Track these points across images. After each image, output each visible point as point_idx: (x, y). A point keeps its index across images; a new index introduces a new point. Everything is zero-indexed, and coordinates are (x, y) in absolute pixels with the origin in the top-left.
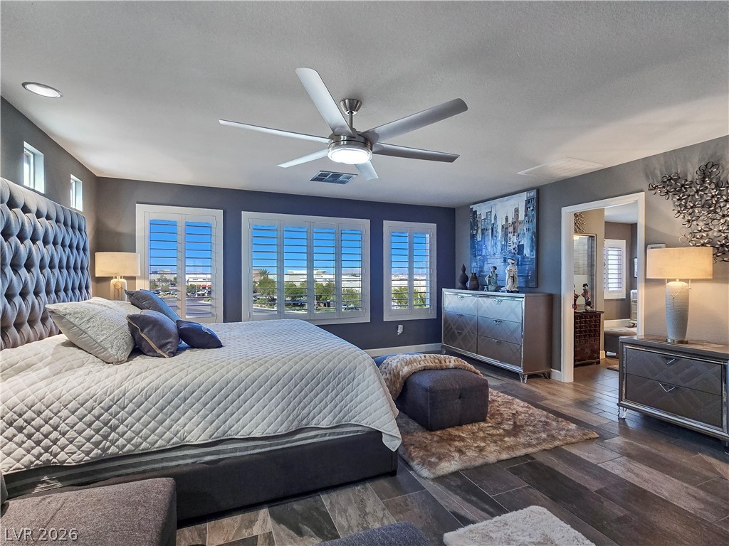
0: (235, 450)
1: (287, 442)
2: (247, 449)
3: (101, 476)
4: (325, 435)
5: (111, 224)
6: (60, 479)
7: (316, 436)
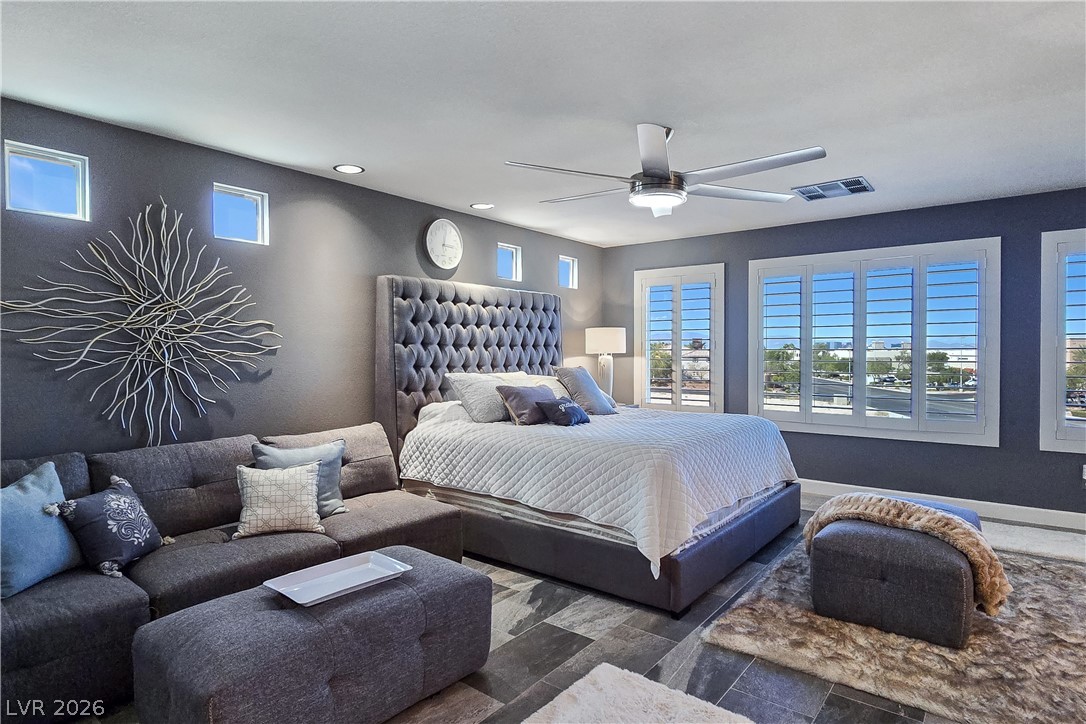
0: (524, 515)
1: (563, 525)
2: (532, 517)
3: (453, 501)
4: (599, 532)
5: (616, 298)
6: (436, 495)
7: (589, 530)
